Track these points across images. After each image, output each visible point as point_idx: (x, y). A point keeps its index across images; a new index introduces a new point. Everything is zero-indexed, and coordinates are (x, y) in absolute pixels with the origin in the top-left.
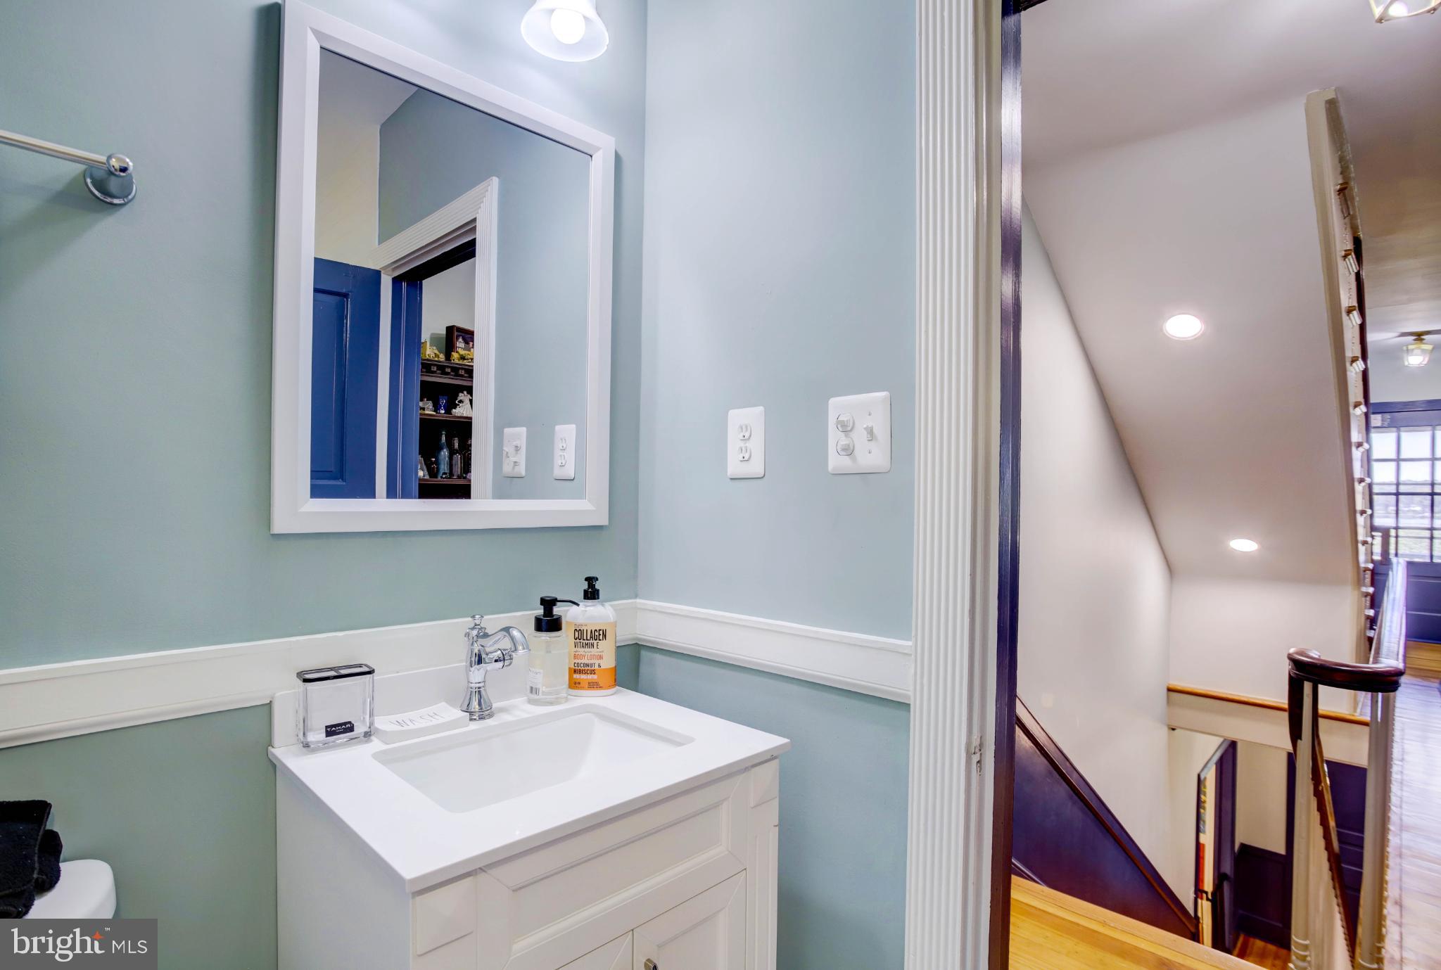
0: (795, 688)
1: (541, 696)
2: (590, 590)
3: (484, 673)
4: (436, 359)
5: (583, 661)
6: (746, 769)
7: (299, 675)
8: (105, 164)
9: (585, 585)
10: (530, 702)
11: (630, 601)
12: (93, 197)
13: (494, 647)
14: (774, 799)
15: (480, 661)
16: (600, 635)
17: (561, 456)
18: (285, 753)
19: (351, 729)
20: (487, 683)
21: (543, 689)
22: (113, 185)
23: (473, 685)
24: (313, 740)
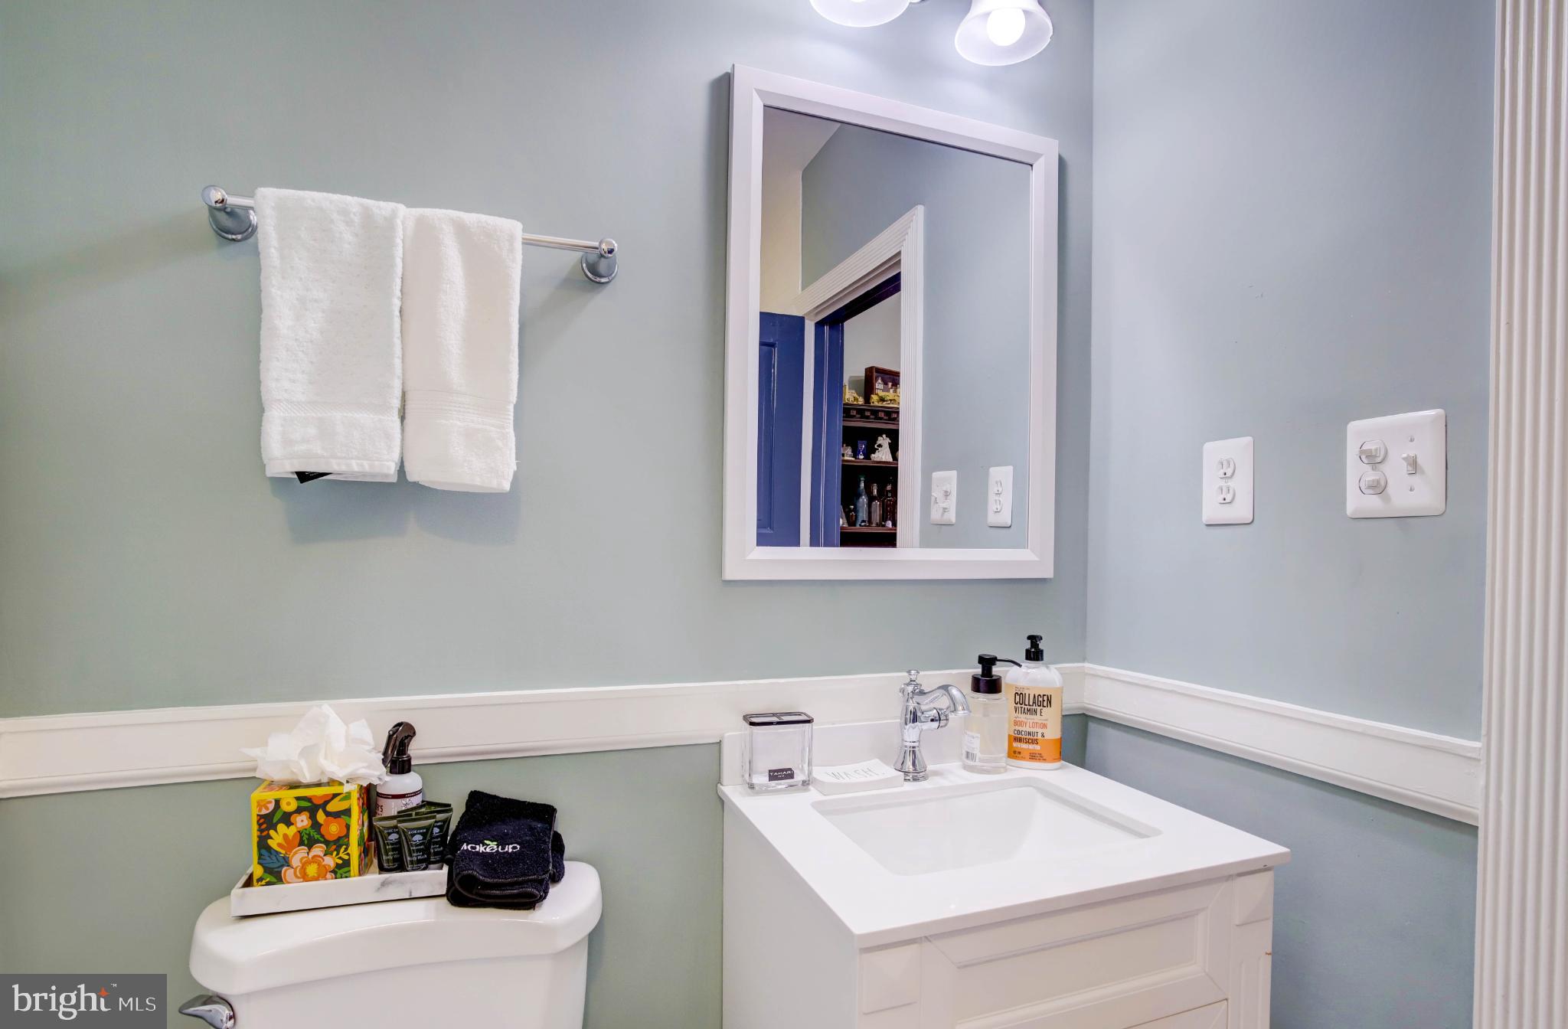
0: (1296, 786)
1: (977, 763)
2: (1033, 650)
3: (919, 732)
4: (855, 403)
5: (1024, 729)
6: (1229, 878)
7: (745, 718)
8: (597, 248)
9: (1028, 644)
10: (966, 768)
11: (1076, 665)
12: (587, 279)
13: (929, 706)
14: (1267, 919)
15: (915, 719)
16: (1044, 701)
17: (996, 500)
18: (732, 791)
19: (791, 776)
20: (921, 743)
21: (979, 755)
22: (602, 267)
23: (908, 744)
24: (758, 782)
